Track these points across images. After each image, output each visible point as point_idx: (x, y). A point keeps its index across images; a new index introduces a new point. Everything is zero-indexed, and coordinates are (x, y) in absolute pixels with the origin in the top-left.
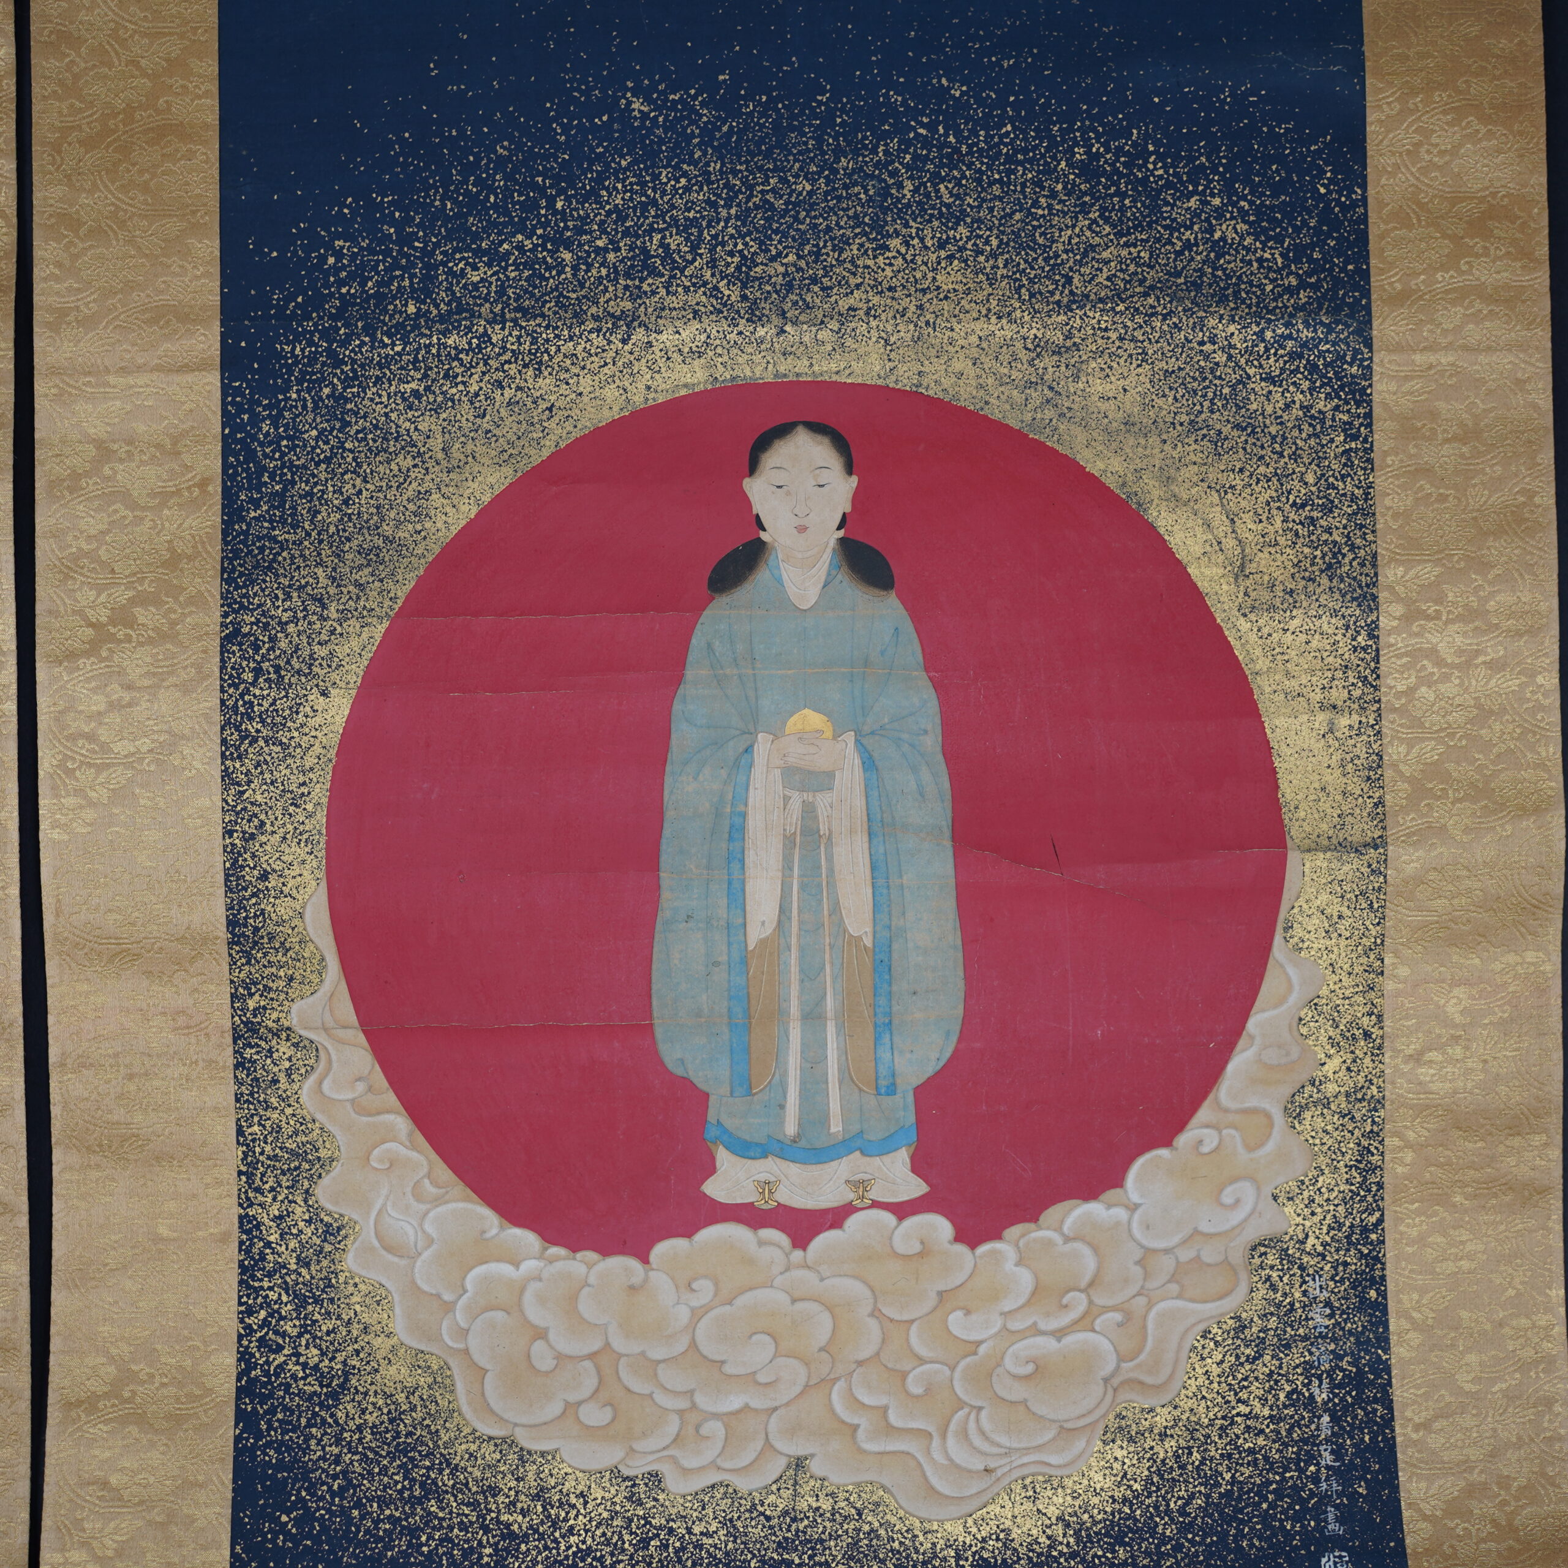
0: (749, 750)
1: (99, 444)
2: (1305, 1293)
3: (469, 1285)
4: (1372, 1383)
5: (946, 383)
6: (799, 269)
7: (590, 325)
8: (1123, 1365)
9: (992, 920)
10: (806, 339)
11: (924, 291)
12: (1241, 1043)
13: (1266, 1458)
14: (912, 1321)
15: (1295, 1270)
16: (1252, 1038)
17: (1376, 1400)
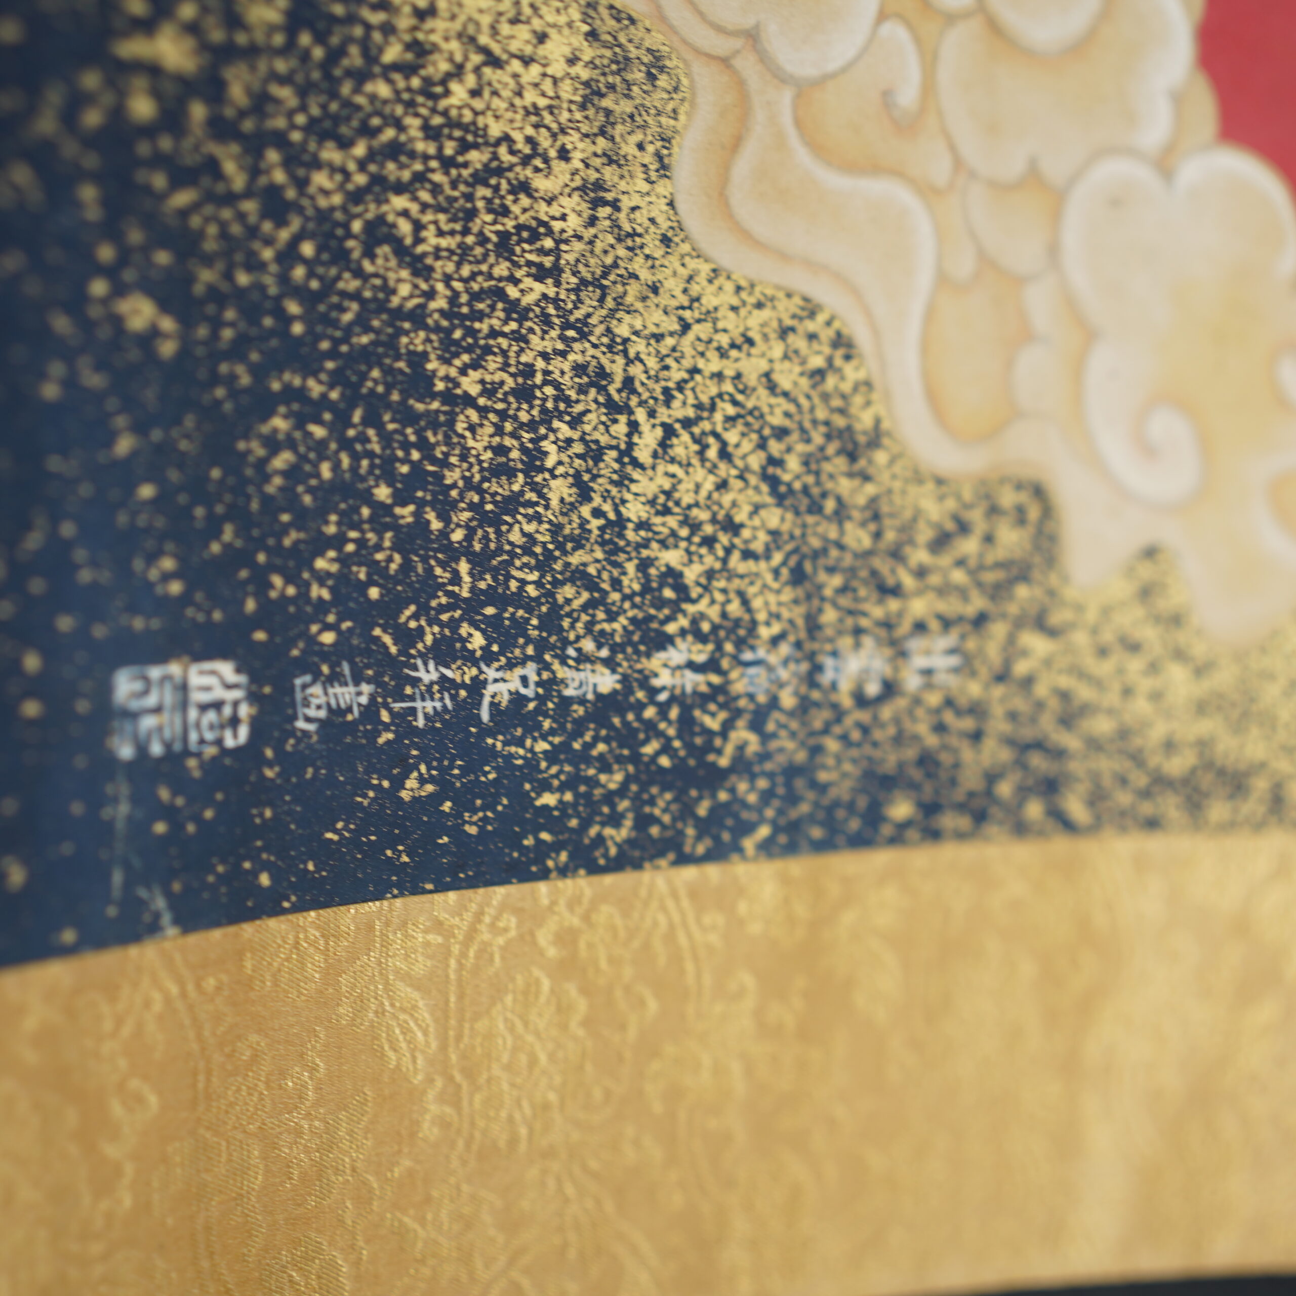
2: (920, 627)
4: (686, 811)
8: (786, 97)
13: (512, 503)
15: (977, 603)
17: (643, 822)
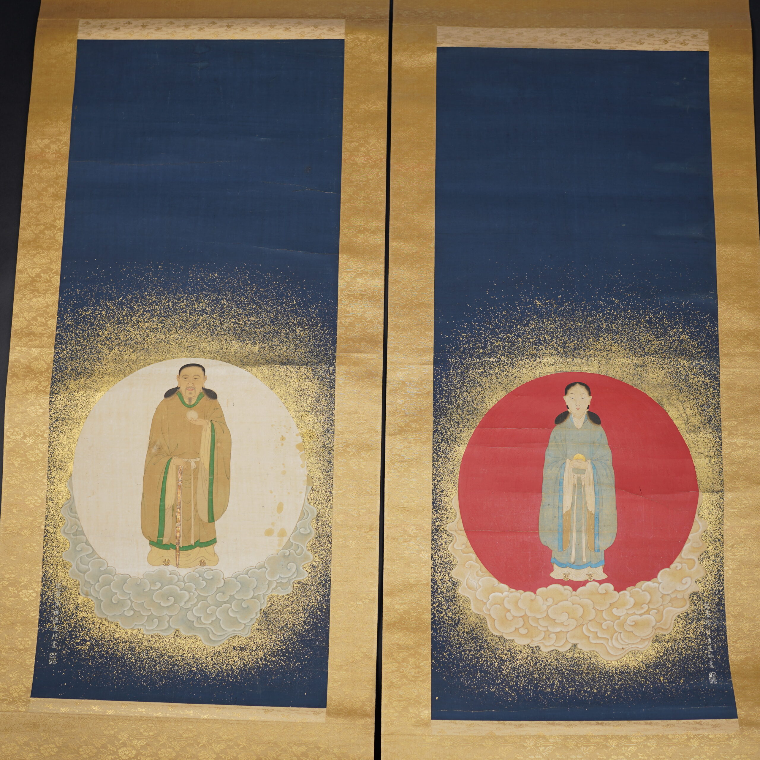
0: (564, 463)
1: (403, 382)
2: (704, 607)
3: (490, 598)
4: (721, 630)
5: (614, 374)
6: (578, 345)
7: (526, 357)
8: (658, 624)
9: (624, 508)
10: (579, 362)
11: (608, 351)
12: (687, 541)
13: (694, 648)
14: (603, 610)
15: (701, 601)
16: (690, 540)
17: (722, 635)
